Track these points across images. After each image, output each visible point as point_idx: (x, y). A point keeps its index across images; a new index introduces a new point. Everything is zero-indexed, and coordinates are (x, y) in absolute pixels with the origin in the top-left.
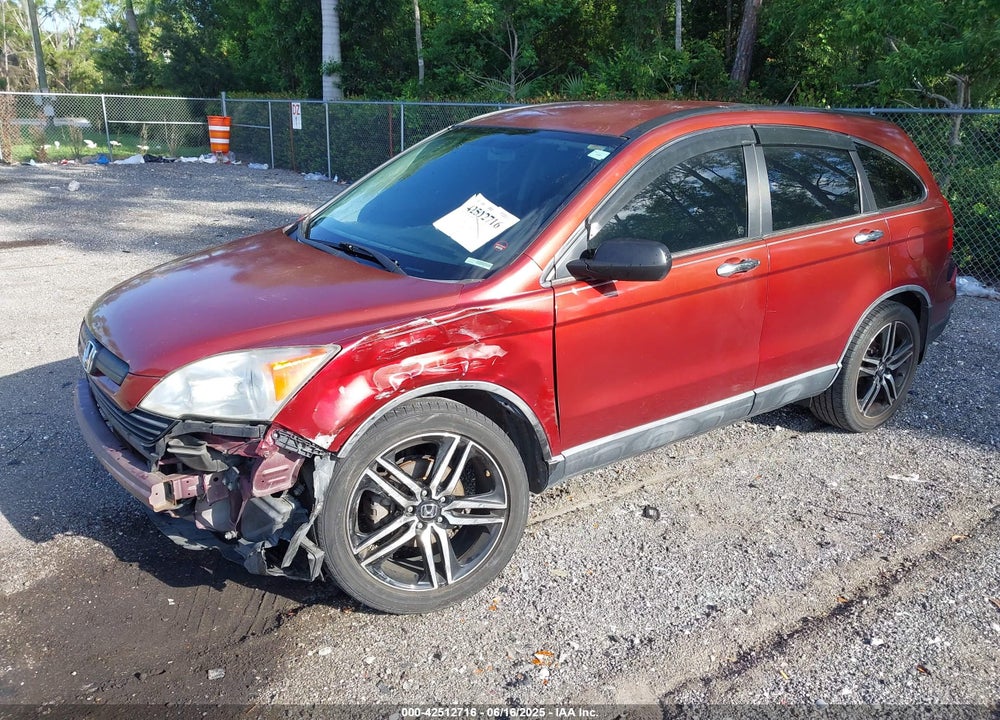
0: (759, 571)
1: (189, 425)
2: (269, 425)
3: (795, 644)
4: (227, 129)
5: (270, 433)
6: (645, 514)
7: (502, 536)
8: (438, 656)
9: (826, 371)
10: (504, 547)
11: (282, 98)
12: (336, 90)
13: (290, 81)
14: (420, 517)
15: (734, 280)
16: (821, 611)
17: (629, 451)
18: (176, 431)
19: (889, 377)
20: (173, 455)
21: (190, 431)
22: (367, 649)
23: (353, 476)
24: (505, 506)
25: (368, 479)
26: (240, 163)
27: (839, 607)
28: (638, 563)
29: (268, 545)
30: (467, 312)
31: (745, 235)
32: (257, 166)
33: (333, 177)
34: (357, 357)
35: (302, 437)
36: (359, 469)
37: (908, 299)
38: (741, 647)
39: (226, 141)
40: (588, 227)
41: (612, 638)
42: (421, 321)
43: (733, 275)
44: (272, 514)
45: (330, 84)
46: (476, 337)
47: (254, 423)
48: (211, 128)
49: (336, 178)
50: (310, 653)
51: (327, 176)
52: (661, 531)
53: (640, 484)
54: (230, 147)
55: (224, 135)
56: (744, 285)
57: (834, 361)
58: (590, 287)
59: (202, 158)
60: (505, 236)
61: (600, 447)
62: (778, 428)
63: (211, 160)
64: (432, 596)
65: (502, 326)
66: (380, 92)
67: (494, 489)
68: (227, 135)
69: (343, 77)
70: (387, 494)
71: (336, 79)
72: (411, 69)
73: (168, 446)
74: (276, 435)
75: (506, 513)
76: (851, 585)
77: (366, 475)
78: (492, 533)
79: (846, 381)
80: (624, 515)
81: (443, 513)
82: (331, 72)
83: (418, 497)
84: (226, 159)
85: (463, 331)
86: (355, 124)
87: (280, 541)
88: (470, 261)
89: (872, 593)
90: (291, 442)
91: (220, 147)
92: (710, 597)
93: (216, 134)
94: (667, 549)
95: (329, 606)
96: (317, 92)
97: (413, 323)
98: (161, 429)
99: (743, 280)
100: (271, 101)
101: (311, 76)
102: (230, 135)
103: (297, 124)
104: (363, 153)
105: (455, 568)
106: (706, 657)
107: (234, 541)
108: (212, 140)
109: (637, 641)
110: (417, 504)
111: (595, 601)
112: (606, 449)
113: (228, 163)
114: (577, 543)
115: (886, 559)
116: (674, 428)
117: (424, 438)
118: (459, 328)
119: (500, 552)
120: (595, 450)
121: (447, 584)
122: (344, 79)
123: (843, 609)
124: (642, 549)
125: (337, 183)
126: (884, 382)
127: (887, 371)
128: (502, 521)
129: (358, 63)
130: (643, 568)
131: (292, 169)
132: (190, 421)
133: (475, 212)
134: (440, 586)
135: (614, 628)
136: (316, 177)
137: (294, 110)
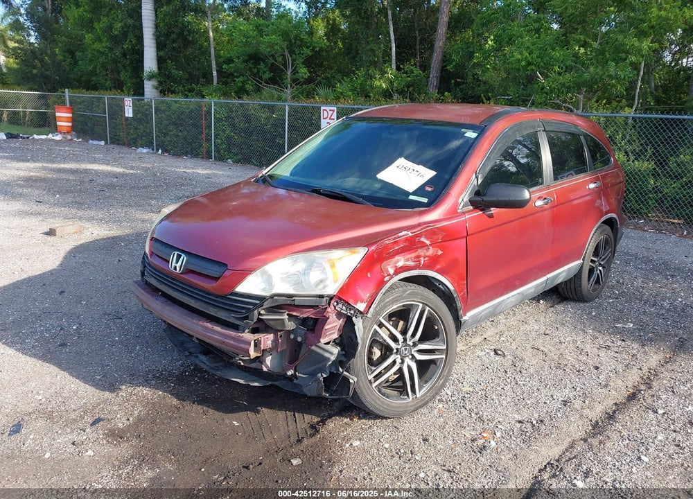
0: (577, 380)
1: (277, 300)
2: (331, 298)
3: (619, 416)
4: (70, 115)
5: (332, 302)
6: (496, 353)
7: (444, 366)
8: (425, 440)
9: (576, 264)
10: (445, 373)
11: (114, 95)
12: (154, 90)
13: (115, 83)
14: (401, 355)
15: (541, 209)
16: (622, 399)
17: (494, 313)
18: (266, 305)
19: (601, 268)
20: (262, 320)
21: (277, 304)
22: (381, 440)
23: (369, 330)
24: (445, 347)
25: (376, 331)
26: (80, 140)
27: (629, 396)
28: (509, 380)
29: (325, 376)
30: (425, 227)
31: (542, 183)
32: (96, 142)
33: (158, 150)
34: (375, 254)
35: (350, 304)
36: (372, 325)
37: (609, 222)
38: (591, 421)
39: (70, 124)
40: (477, 178)
41: (520, 422)
42: (404, 233)
43: (541, 207)
44: (327, 355)
45: (150, 86)
46: (428, 242)
47: (321, 297)
48: (57, 114)
49: (160, 151)
50: (347, 445)
51: (153, 150)
52: (510, 362)
53: (483, 337)
54: (73, 128)
55: (67, 119)
56: (546, 212)
57: (579, 259)
58: (481, 212)
59: (50, 136)
60: (430, 182)
61: (483, 311)
62: (542, 302)
63: (58, 138)
64: (409, 404)
65: (443, 236)
66: (186, 93)
67: (438, 337)
68: (70, 120)
69: (159, 82)
70: (385, 341)
71: (154, 82)
72: (208, 78)
73: (260, 314)
74: (336, 303)
75: (445, 352)
76: (630, 384)
77: (375, 329)
78: (438, 364)
79: (583, 271)
80: (485, 354)
81: (413, 353)
82: (151, 77)
83: (400, 343)
84: (69, 137)
85: (423, 239)
86: (173, 114)
87: (330, 372)
88: (411, 197)
89: (643, 387)
90: (344, 308)
91: (65, 128)
92: (560, 395)
93: (61, 119)
94: (520, 372)
95: (343, 417)
96: (139, 91)
97: (400, 234)
98: (254, 305)
99: (545, 210)
100: (106, 97)
101: (134, 81)
102: (73, 120)
103: (129, 113)
104: (180, 134)
105: (420, 388)
106: (576, 428)
107: (294, 376)
108: (58, 123)
109: (534, 422)
110: (399, 347)
111: (498, 403)
112: (486, 312)
113: (71, 140)
114: (467, 372)
115: (640, 369)
116: (513, 299)
117: (403, 306)
118: (420, 237)
119: (444, 375)
120: (480, 313)
121: (416, 397)
122: (160, 83)
123: (632, 397)
124: (506, 372)
125: (161, 155)
126: (598, 272)
127: (600, 265)
128: (444, 356)
129: (170, 72)
130: (513, 383)
131: (124, 145)
132: (276, 298)
133: (403, 168)
134: (413, 399)
135: (516, 416)
136: (145, 150)
137: (126, 103)
